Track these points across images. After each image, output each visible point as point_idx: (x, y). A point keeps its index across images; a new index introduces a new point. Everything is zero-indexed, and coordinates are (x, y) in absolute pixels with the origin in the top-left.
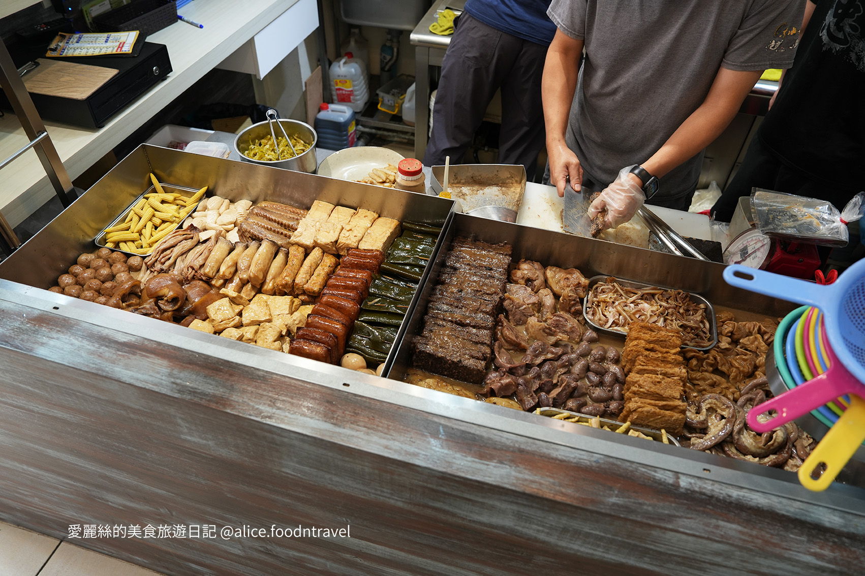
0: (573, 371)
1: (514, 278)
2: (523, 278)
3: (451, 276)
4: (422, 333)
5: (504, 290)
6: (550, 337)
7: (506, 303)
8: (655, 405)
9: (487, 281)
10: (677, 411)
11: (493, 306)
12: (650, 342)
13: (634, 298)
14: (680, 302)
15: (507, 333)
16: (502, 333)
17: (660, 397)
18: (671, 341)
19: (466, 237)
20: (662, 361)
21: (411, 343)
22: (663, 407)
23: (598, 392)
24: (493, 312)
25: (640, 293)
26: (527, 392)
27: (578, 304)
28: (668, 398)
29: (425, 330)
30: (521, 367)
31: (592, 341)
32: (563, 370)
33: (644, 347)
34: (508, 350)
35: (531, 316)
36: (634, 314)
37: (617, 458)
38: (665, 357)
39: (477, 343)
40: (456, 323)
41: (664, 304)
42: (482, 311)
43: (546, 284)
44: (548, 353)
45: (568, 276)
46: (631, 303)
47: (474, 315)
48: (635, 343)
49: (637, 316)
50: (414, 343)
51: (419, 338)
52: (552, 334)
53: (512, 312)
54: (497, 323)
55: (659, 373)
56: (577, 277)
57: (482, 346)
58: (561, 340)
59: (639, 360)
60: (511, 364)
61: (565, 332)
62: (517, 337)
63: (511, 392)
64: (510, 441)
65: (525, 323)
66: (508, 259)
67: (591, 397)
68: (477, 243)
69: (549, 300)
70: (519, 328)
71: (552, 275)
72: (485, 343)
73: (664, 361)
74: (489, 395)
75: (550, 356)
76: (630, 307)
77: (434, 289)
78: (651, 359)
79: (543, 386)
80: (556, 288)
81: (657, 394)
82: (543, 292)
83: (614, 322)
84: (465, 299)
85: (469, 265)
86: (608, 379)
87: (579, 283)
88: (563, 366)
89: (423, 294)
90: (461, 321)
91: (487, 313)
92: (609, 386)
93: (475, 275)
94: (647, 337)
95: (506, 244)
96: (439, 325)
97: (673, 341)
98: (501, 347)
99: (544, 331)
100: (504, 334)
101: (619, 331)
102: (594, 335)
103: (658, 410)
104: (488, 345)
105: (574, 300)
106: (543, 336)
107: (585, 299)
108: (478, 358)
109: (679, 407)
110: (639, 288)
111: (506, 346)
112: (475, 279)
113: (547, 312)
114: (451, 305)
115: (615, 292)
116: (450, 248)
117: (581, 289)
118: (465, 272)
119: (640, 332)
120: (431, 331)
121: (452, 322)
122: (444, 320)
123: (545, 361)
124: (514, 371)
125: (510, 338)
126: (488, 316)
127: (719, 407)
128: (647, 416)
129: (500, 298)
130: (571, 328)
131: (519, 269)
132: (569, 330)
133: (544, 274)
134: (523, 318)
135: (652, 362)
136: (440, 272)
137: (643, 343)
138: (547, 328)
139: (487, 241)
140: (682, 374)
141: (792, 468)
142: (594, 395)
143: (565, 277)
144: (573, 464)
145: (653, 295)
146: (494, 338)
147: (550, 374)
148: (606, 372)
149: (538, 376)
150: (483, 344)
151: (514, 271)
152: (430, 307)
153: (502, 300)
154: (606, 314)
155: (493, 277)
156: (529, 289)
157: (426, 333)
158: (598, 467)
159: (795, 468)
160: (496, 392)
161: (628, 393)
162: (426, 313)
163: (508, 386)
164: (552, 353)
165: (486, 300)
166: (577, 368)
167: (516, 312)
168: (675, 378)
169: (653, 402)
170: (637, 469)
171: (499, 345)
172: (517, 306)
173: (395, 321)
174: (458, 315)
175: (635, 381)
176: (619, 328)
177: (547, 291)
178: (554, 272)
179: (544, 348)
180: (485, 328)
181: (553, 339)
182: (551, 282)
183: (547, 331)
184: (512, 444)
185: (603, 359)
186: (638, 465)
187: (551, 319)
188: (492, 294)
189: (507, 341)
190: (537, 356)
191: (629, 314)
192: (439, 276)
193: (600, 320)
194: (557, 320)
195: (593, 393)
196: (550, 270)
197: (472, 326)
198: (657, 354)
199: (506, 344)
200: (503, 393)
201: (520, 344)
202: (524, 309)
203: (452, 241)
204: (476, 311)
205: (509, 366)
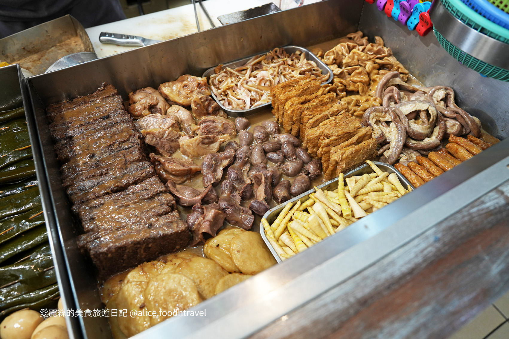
0: (254, 162)
1: (137, 113)
2: (145, 108)
3: (70, 147)
4: (83, 227)
5: (136, 129)
6: (212, 145)
7: (148, 140)
8: (351, 144)
9: (113, 130)
10: (366, 138)
11: (139, 150)
12: (299, 96)
13: (249, 72)
14: (282, 57)
15: (170, 167)
16: (166, 171)
17: (348, 135)
18: (312, 86)
19: (58, 102)
20: (321, 105)
21: (79, 249)
22: (359, 142)
23: (290, 166)
24: (143, 156)
25: (249, 67)
26: (237, 210)
27: (212, 102)
28: (354, 131)
29: (84, 223)
30: (211, 191)
31: (246, 126)
32: (246, 168)
33: (298, 103)
34: (182, 183)
35: (178, 138)
36: (259, 84)
37: (446, 219)
38: (322, 101)
39: (152, 198)
40: (114, 191)
41: (273, 65)
42: (131, 163)
43: (169, 102)
44: (221, 161)
45: (185, 83)
46: (249, 78)
47: (126, 172)
48: (288, 104)
49: (263, 85)
50: (83, 247)
51: (84, 237)
52: (212, 141)
53: (160, 145)
54: (154, 163)
55: (329, 116)
56: (192, 80)
57: (159, 198)
58: (223, 142)
59: (305, 115)
60: (198, 195)
61: (221, 133)
62: (183, 165)
63: (221, 221)
64: (340, 302)
65: (178, 147)
66: (118, 99)
67: (288, 175)
68: (75, 100)
69: (183, 114)
70: (175, 156)
71: (170, 91)
72: (161, 192)
73: (323, 104)
74: (204, 241)
75: (226, 163)
76: (251, 81)
77: (61, 173)
78: (313, 108)
79: (244, 194)
80: (181, 100)
81: (346, 133)
82: (173, 110)
83: (251, 100)
84: (102, 161)
85: (81, 125)
86: (287, 149)
87: (199, 84)
88: (244, 163)
89: (52, 185)
90: (117, 186)
91: (138, 161)
92: (293, 155)
93: (96, 131)
94: (294, 92)
95: (105, 85)
96: (95, 207)
97: (314, 84)
98: (174, 184)
99: (203, 143)
100: (170, 171)
101: (261, 104)
102: (244, 120)
103: (356, 147)
104: (165, 192)
105: (207, 100)
106: (204, 148)
107: (213, 95)
108: (166, 213)
109: (367, 134)
110: (244, 64)
111: (179, 180)
112: (99, 135)
113: (190, 125)
114: (94, 176)
115: (231, 76)
116: (49, 121)
117: (203, 88)
118: (83, 135)
119: (285, 92)
120: (93, 219)
121: (107, 193)
122: (98, 197)
123: (225, 170)
124: (206, 199)
125: (178, 171)
126: (141, 163)
127: (380, 117)
128: (352, 158)
129: (139, 138)
130: (222, 126)
131: (135, 103)
132: (222, 129)
133: (161, 94)
134: (173, 144)
135: (316, 111)
136: (55, 150)
137: (296, 100)
138: (203, 139)
139: (84, 94)
140: (344, 106)
141: (452, 129)
142: (290, 171)
143: (182, 85)
144: (424, 265)
145: (259, 63)
146: (164, 181)
147: (240, 180)
148: (281, 145)
149: (233, 189)
150: (158, 194)
151: (131, 107)
152: (72, 194)
153: (142, 138)
154: (238, 97)
155: (117, 123)
156: (158, 115)
157: (88, 226)
158: (445, 244)
159: (454, 127)
160: (210, 232)
161: (320, 149)
162: (70, 203)
163: (216, 217)
164: (226, 158)
165: (126, 149)
166: (256, 157)
167: (162, 142)
168: (342, 112)
169: (346, 143)
170: (470, 214)
171: (172, 184)
172: (161, 136)
173: (39, 238)
174: (109, 182)
175: (318, 134)
176: (258, 103)
177: (175, 108)
178: (169, 86)
179: (216, 159)
180: (148, 177)
181: (215, 146)
182: (173, 97)
183: (206, 141)
184: (346, 304)
185: (267, 136)
186: (467, 209)
187: (200, 129)
188: (128, 140)
189: (176, 175)
190: (215, 171)
191: (256, 87)
192: (56, 155)
193: (238, 105)
194: (206, 127)
195: (288, 170)
196: (165, 87)
197: (132, 184)
198: (314, 102)
199: (177, 179)
200: (216, 229)
201: (191, 169)
202: (168, 135)
203: (46, 113)
204: (125, 165)
205: (199, 197)
